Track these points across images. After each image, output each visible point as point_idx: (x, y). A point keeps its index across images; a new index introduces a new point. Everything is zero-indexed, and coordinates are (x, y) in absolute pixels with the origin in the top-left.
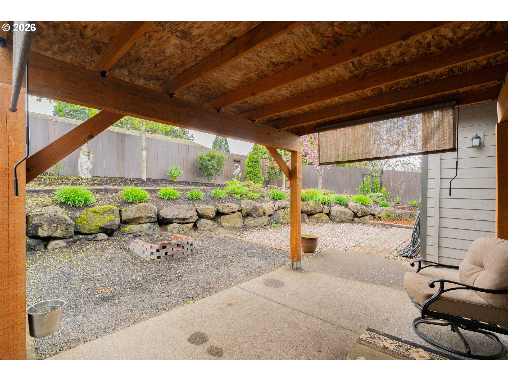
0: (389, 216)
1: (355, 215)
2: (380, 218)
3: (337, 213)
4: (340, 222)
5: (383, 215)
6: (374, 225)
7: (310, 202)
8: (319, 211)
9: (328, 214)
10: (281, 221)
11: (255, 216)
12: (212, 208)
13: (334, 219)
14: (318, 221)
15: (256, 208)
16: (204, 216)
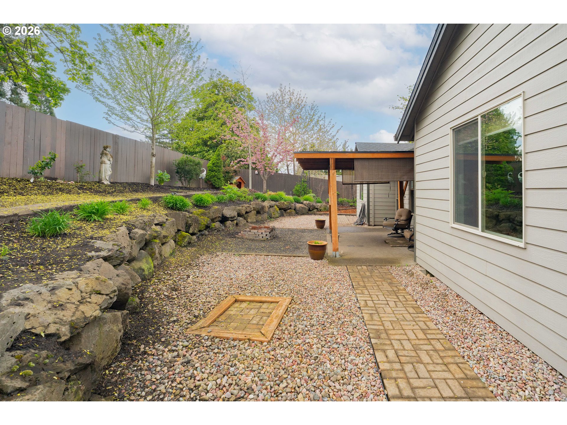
0: (325, 209)
1: (309, 210)
2: (321, 210)
3: (300, 208)
4: (302, 214)
5: (322, 208)
6: (319, 214)
7: (282, 201)
8: (290, 207)
9: (295, 209)
10: (273, 216)
11: (262, 213)
12: (243, 208)
13: (298, 213)
14: (290, 215)
15: (263, 207)
16: (239, 215)
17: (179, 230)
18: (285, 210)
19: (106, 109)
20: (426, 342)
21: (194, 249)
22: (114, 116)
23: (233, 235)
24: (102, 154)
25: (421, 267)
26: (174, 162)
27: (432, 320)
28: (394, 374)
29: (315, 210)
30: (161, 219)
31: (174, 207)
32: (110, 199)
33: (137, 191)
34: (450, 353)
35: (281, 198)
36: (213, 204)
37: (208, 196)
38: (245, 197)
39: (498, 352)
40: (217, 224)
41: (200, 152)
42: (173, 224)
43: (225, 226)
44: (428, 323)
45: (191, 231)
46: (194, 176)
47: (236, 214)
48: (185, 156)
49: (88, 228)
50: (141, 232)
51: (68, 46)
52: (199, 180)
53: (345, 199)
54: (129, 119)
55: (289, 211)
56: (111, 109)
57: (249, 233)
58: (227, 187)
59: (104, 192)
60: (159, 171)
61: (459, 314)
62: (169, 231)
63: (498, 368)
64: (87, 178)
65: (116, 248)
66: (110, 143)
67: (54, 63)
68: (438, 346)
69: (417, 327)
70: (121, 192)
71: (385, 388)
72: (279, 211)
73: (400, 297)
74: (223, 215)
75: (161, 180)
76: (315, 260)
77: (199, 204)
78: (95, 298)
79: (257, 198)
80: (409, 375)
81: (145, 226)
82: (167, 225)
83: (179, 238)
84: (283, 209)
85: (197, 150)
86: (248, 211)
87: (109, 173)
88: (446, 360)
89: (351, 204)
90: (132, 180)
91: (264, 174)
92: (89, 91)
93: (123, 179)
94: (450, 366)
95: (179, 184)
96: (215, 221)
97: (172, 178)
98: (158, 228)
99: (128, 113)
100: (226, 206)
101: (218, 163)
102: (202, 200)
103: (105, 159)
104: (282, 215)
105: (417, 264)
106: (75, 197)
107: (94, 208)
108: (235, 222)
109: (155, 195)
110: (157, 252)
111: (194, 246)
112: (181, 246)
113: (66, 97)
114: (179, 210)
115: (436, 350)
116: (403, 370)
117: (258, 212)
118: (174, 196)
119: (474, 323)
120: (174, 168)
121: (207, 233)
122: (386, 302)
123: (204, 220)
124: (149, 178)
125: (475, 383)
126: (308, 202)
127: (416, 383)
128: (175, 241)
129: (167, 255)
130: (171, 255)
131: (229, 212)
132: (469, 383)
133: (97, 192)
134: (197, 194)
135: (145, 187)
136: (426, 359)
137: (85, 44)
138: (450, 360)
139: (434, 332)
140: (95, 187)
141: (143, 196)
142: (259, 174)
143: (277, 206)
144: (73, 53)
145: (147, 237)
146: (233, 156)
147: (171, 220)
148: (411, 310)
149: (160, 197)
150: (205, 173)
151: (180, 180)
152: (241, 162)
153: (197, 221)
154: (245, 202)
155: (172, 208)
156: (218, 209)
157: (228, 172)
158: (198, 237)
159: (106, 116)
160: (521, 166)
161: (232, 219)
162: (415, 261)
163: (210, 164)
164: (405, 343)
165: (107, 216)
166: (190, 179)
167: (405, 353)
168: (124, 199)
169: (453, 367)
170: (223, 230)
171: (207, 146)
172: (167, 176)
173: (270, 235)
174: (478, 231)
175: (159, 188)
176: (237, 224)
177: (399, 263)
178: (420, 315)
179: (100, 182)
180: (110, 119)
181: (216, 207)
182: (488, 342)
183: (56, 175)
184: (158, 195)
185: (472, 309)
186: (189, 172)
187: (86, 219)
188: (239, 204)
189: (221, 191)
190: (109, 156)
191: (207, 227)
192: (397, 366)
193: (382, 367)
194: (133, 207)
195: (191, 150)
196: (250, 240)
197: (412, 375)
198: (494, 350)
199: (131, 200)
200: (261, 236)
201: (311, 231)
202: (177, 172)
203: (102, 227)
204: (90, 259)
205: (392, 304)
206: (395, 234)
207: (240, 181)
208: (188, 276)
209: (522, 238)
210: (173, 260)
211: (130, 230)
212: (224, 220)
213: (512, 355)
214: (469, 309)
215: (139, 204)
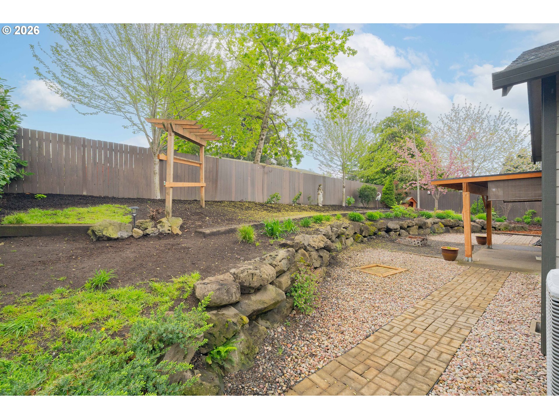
0: (507, 228)
2: (500, 229)
5: (502, 228)
6: (498, 234)
7: (449, 219)
8: (457, 225)
10: (437, 231)
11: (424, 228)
12: (405, 224)
14: (458, 232)
15: (425, 224)
16: (401, 228)
17: (355, 233)
18: (452, 227)
19: (319, 163)
21: (364, 245)
22: (323, 166)
23: (393, 241)
24: (318, 189)
26: (358, 189)
30: (346, 225)
31: (354, 219)
32: (322, 214)
33: (335, 210)
35: (448, 216)
36: (381, 219)
37: (377, 213)
38: (410, 215)
40: (383, 233)
41: (379, 178)
42: (352, 229)
43: (389, 235)
45: (363, 234)
46: (371, 199)
47: (398, 227)
48: (364, 185)
49: (316, 226)
50: (336, 229)
51: (303, 133)
52: (375, 202)
54: (330, 166)
55: (456, 228)
56: (322, 162)
57: (404, 240)
58: (395, 207)
59: (320, 211)
60: (348, 197)
62: (350, 232)
64: (312, 203)
65: (327, 232)
66: (321, 183)
67: (297, 142)
70: (328, 211)
72: (444, 228)
74: (387, 227)
75: (349, 203)
76: (446, 260)
77: (371, 219)
78: (322, 242)
79: (422, 216)
81: (338, 227)
82: (349, 229)
83: (356, 237)
84: (449, 226)
85: (376, 177)
86: (410, 225)
87: (322, 200)
90: (333, 203)
91: (435, 194)
92: (312, 155)
93: (328, 203)
95: (361, 205)
96: (381, 230)
97: (356, 201)
98: (344, 230)
99: (329, 163)
100: (391, 221)
101: (390, 187)
102: (372, 216)
103: (320, 192)
104: (447, 232)
106: (309, 213)
107: (318, 217)
108: (398, 233)
109: (344, 213)
110: (343, 241)
111: (365, 243)
112: (357, 242)
113: (302, 159)
114: (357, 221)
117: (420, 227)
118: (355, 213)
120: (358, 194)
121: (374, 237)
123: (373, 229)
124: (342, 202)
126: (481, 220)
128: (354, 239)
129: (349, 245)
130: (351, 245)
131: (392, 225)
133: (317, 211)
134: (369, 212)
135: (339, 207)
137: (310, 130)
140: (316, 208)
141: (338, 213)
142: (431, 194)
143: (442, 223)
144: (305, 135)
145: (339, 233)
146: (407, 179)
147: (351, 226)
149: (347, 214)
150: (380, 196)
151: (362, 202)
152: (413, 185)
153: (367, 229)
154: (409, 219)
155: (353, 220)
156: (383, 222)
157: (399, 194)
158: (368, 239)
159: (320, 166)
161: (395, 230)
163: (384, 188)
165: (323, 222)
166: (368, 201)
168: (329, 214)
170: (387, 237)
171: (384, 172)
172: (353, 200)
173: (421, 243)
175: (347, 208)
176: (399, 235)
179: (318, 205)
180: (321, 168)
181: (382, 221)
183: (300, 203)
184: (346, 212)
186: (367, 196)
187: (315, 222)
188: (402, 220)
189: (391, 210)
190: (322, 190)
191: (375, 234)
194: (333, 218)
195: (372, 178)
196: (405, 245)
199: (332, 215)
200: (414, 243)
202: (360, 197)
203: (321, 226)
204: (319, 234)
207: (412, 201)
208: (358, 255)
210: (352, 248)
211: (331, 228)
212: (388, 230)
215: (336, 218)
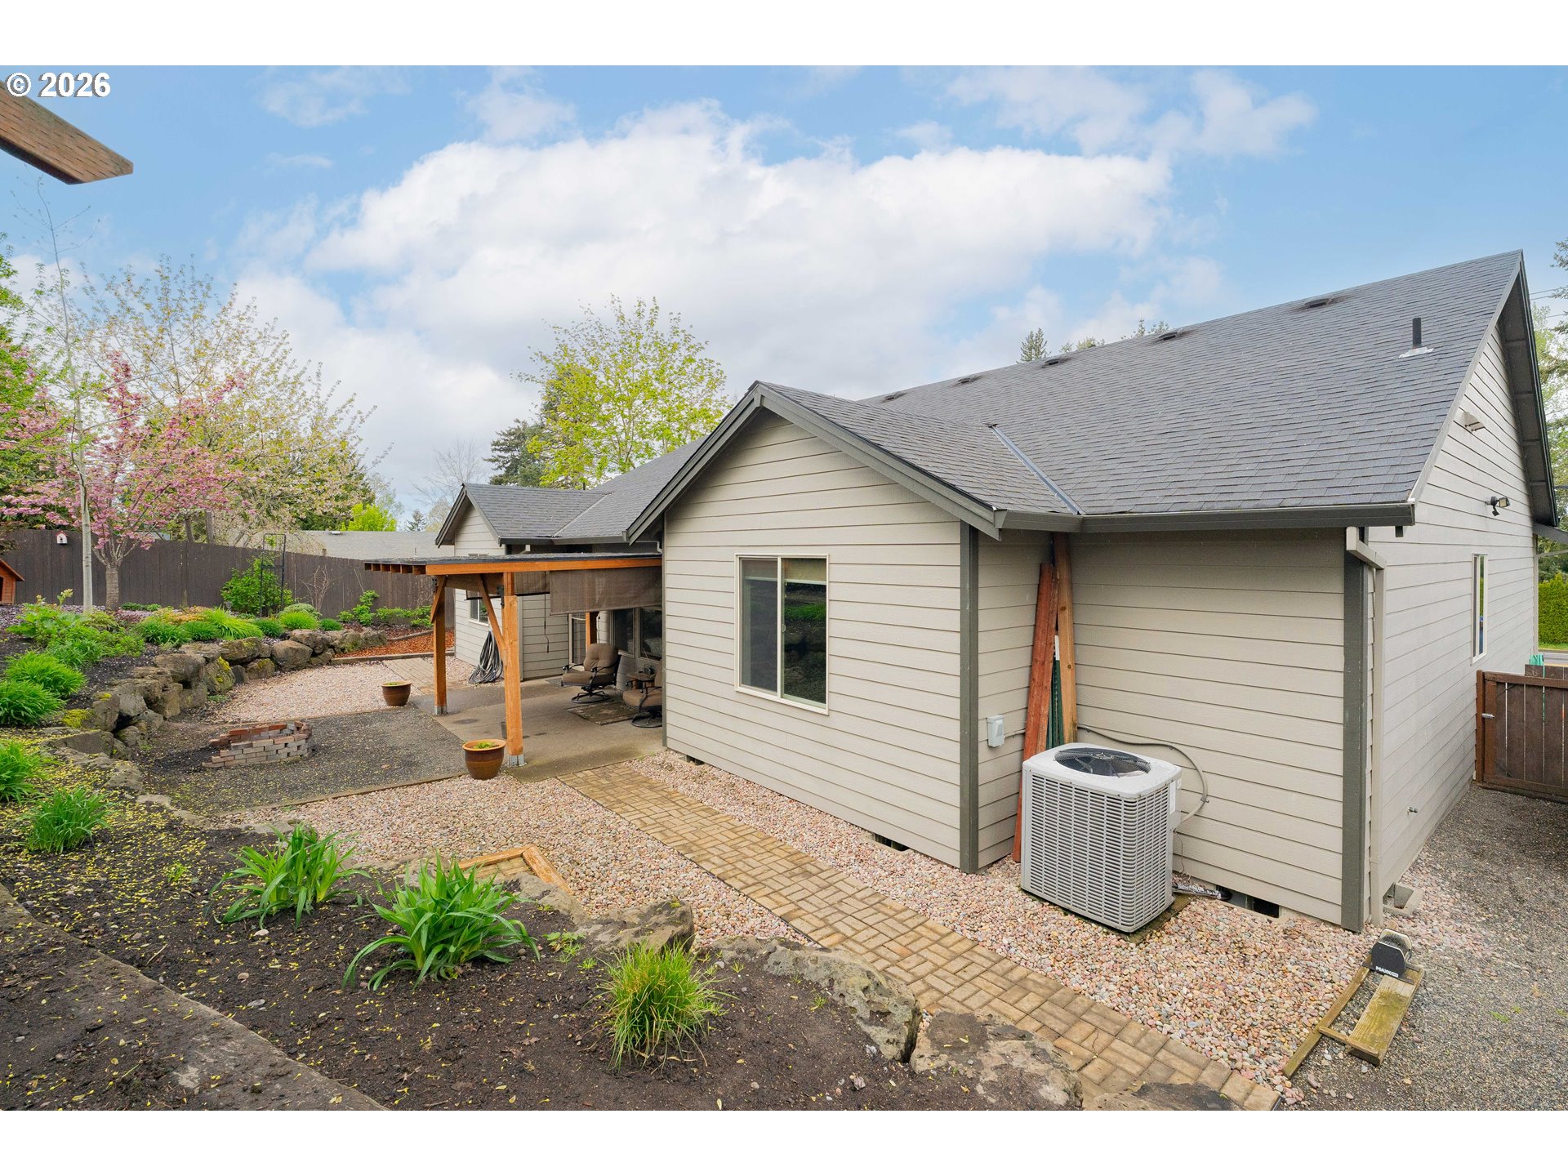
0: (356, 645)
1: (314, 654)
2: (343, 650)
3: (286, 652)
4: (293, 669)
5: (347, 645)
6: (346, 663)
7: (230, 639)
8: (256, 654)
9: (272, 657)
10: (220, 687)
11: (193, 684)
13: (283, 666)
14: (261, 675)
15: (194, 666)
16: (147, 703)
18: (244, 663)
20: (741, 839)
23: (189, 765)
25: (677, 752)
27: (733, 817)
28: (731, 874)
29: (329, 653)
34: (768, 841)
39: (808, 826)
44: (731, 822)
47: (143, 703)
53: (397, 610)
55: (255, 664)
61: (757, 802)
63: (812, 839)
68: (755, 839)
69: (723, 829)
71: (731, 886)
72: (230, 671)
73: (679, 802)
74: (120, 713)
80: (743, 869)
84: (238, 661)
86: (162, 686)
88: (768, 848)
89: (415, 622)
91: (108, 549)
94: (774, 851)
104: (240, 680)
105: (669, 749)
108: (143, 725)
115: (754, 843)
116: (736, 868)
117: (185, 685)
119: (778, 807)
122: (666, 814)
125: (799, 856)
126: (306, 632)
127: (754, 873)
131: (128, 701)
132: (795, 857)
136: (750, 853)
138: (771, 847)
139: (742, 828)
142: (70, 545)
143: (221, 655)
148: (704, 814)
156: (113, 699)
160: (825, 631)
161: (138, 719)
162: (665, 744)
164: (721, 847)
167: (729, 855)
169: (776, 851)
174: (776, 696)
176: (147, 730)
177: (638, 754)
178: (717, 816)
181: (109, 695)
182: (796, 821)
185: (769, 792)
192: (729, 867)
193: (716, 872)
196: (254, 767)
197: (746, 868)
198: (803, 826)
200: (283, 752)
201: (379, 715)
205: (675, 813)
206: (586, 695)
209: (825, 702)
212: (119, 726)
213: (819, 824)
214: (766, 794)
